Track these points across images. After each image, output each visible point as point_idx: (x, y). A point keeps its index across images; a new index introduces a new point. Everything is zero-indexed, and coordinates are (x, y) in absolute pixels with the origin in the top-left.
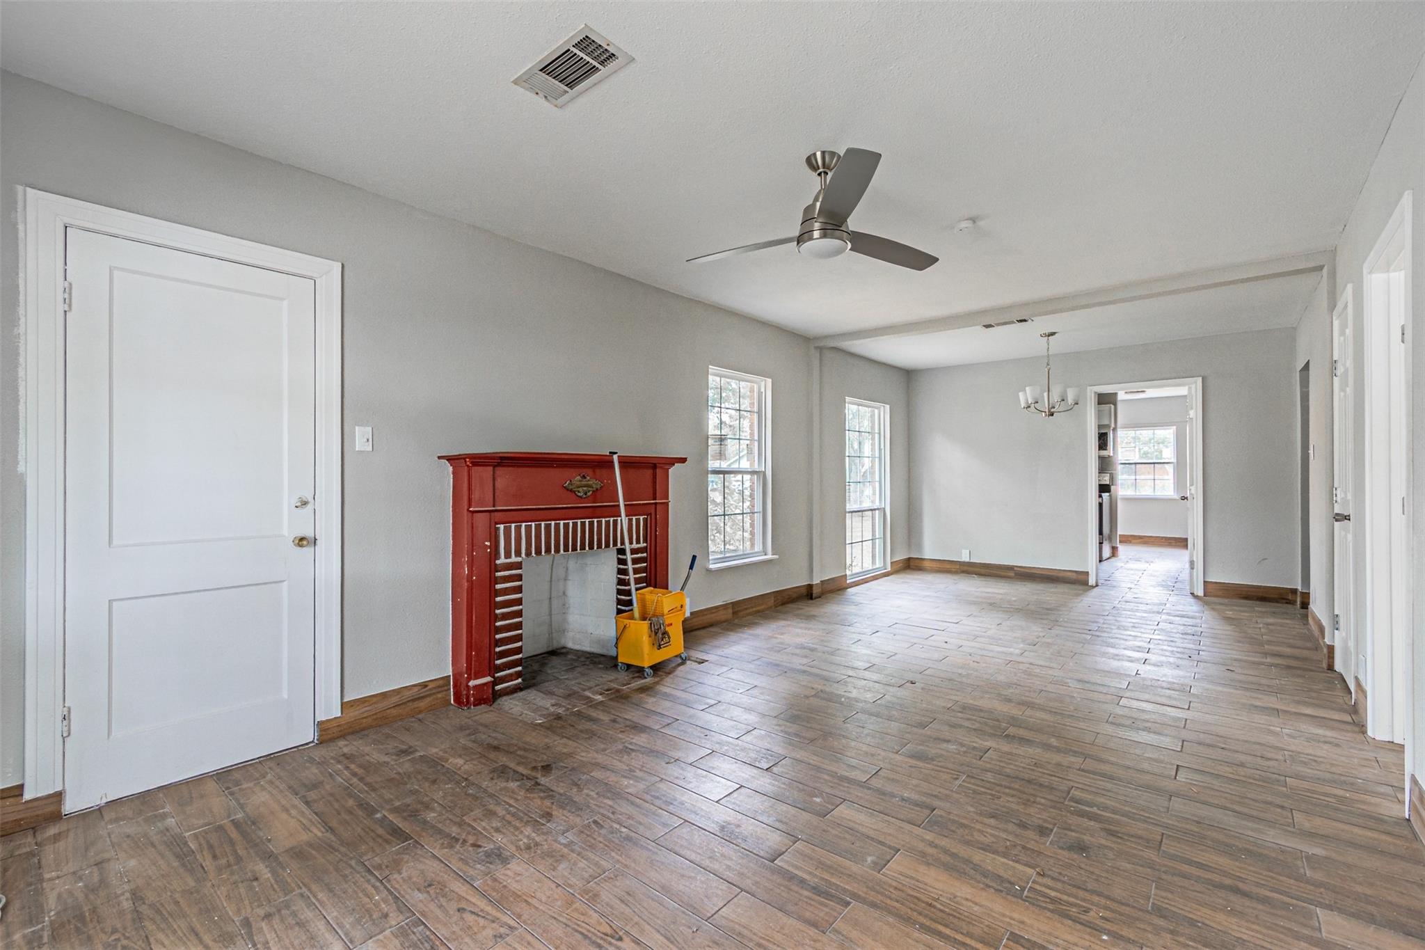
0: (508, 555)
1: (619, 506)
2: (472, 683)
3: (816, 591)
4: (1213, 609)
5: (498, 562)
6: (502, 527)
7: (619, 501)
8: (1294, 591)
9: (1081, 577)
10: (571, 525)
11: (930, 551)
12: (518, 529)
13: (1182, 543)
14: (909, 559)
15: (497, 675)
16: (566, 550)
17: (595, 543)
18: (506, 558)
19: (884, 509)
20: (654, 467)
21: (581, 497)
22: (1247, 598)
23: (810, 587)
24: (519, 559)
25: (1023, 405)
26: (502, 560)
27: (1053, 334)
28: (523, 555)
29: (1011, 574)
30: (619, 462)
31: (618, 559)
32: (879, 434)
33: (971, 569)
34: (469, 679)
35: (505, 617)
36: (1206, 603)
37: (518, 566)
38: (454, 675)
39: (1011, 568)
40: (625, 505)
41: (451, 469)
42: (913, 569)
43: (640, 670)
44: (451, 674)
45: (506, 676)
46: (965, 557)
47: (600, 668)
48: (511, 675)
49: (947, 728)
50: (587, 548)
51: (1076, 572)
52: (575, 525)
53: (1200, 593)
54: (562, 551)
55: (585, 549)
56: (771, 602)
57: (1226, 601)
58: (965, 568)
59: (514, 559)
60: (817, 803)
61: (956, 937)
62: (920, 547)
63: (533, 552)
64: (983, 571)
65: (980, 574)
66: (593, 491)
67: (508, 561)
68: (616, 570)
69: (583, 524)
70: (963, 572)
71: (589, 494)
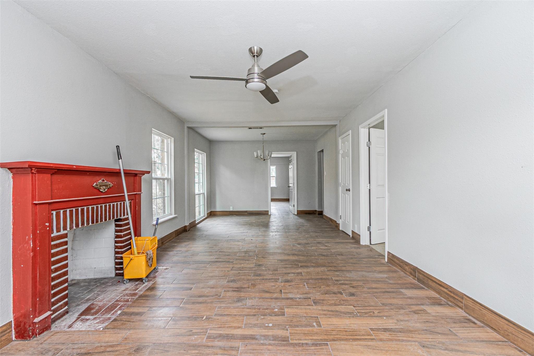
0: (58, 230)
1: (124, 196)
2: (36, 320)
3: (188, 228)
4: (303, 218)
5: (52, 235)
6: (54, 213)
7: (124, 193)
8: (316, 211)
9: (267, 212)
10: (95, 208)
11: (219, 208)
12: (65, 213)
13: (288, 200)
14: (211, 212)
15: (52, 309)
16: (93, 222)
17: (108, 217)
18: (57, 232)
19: (204, 193)
20: (136, 175)
21: (102, 192)
22: (306, 214)
23: (185, 227)
24: (66, 232)
25: (255, 156)
26: (55, 234)
27: (264, 134)
28: (68, 229)
29: (246, 214)
30: (124, 173)
31: (116, 224)
32: (202, 164)
33: (233, 213)
34: (34, 318)
35: (57, 270)
36: (299, 216)
37: (65, 236)
38: (15, 320)
39: (246, 212)
40: (128, 195)
41: (11, 175)
42: (213, 215)
43: (141, 280)
44: (12, 319)
45: (58, 308)
46: (231, 209)
47: (110, 285)
48: (61, 305)
49: (284, 269)
50: (104, 221)
51: (265, 211)
52: (97, 207)
53: (296, 213)
54: (90, 224)
55: (102, 221)
56: (174, 236)
57: (302, 215)
58: (231, 213)
59: (62, 232)
60: (277, 311)
61: (362, 338)
62: (215, 207)
63: (74, 226)
64: (237, 214)
65: (237, 215)
66: (108, 189)
67: (59, 234)
68: (114, 230)
69: (101, 207)
70: (230, 214)
71: (106, 190)
